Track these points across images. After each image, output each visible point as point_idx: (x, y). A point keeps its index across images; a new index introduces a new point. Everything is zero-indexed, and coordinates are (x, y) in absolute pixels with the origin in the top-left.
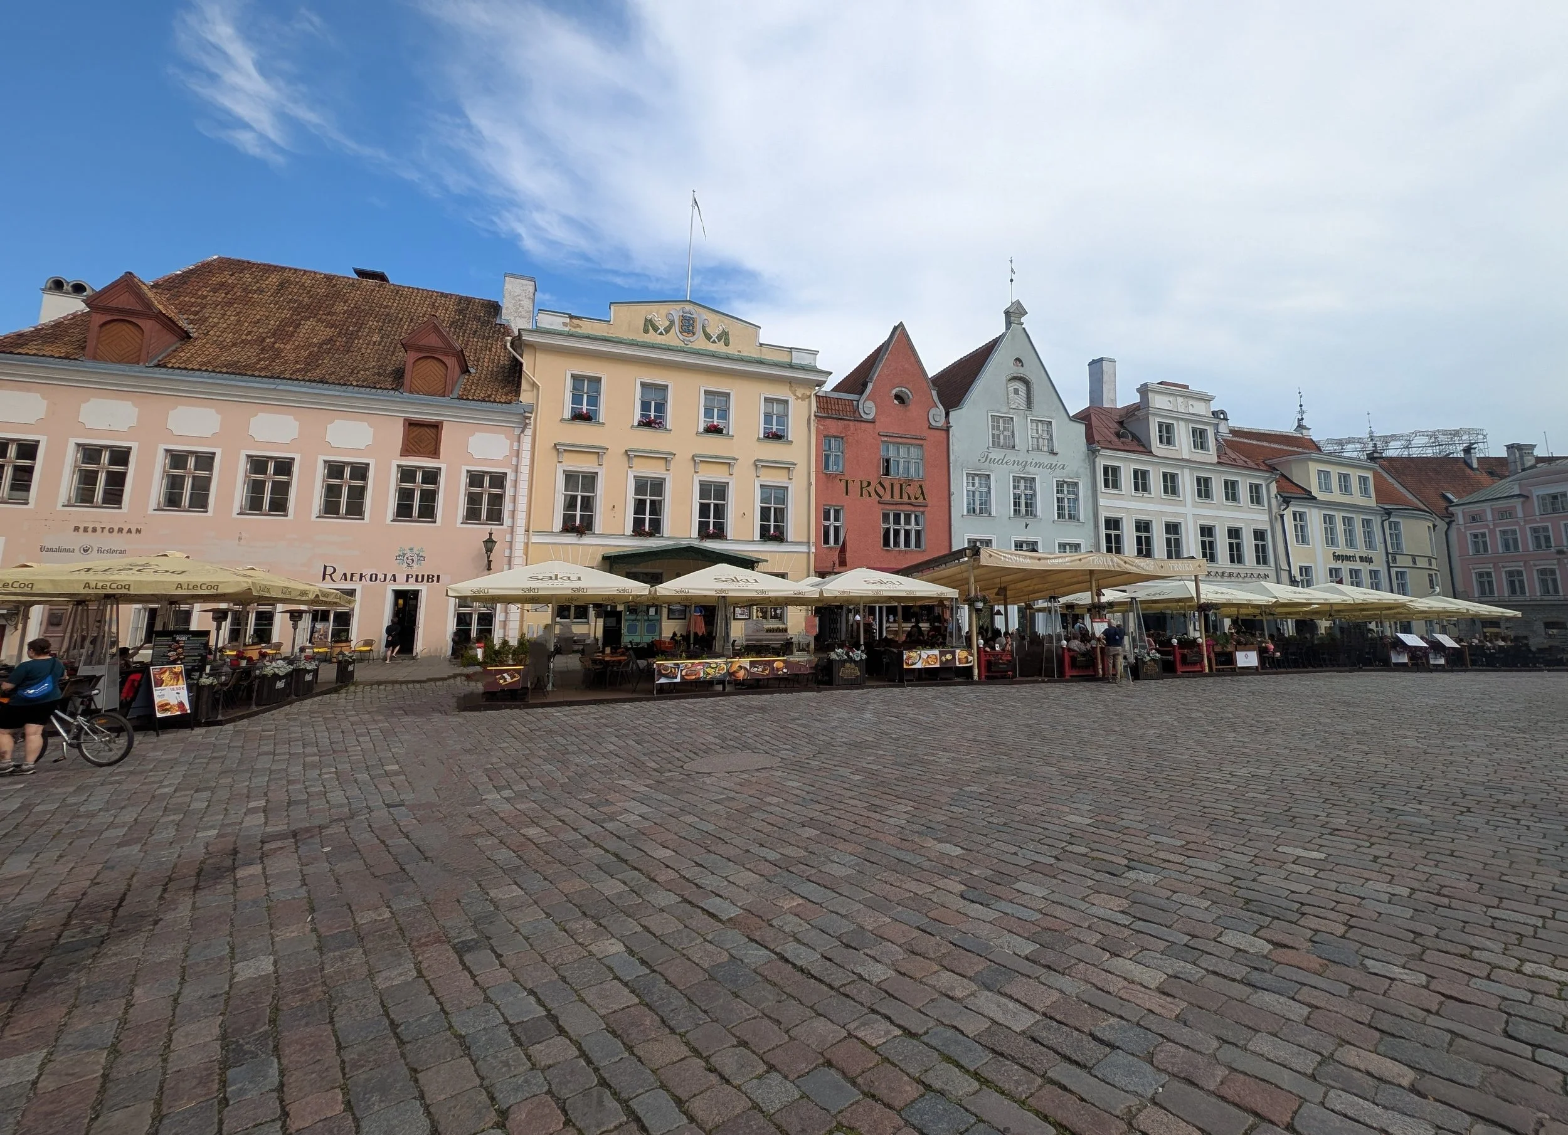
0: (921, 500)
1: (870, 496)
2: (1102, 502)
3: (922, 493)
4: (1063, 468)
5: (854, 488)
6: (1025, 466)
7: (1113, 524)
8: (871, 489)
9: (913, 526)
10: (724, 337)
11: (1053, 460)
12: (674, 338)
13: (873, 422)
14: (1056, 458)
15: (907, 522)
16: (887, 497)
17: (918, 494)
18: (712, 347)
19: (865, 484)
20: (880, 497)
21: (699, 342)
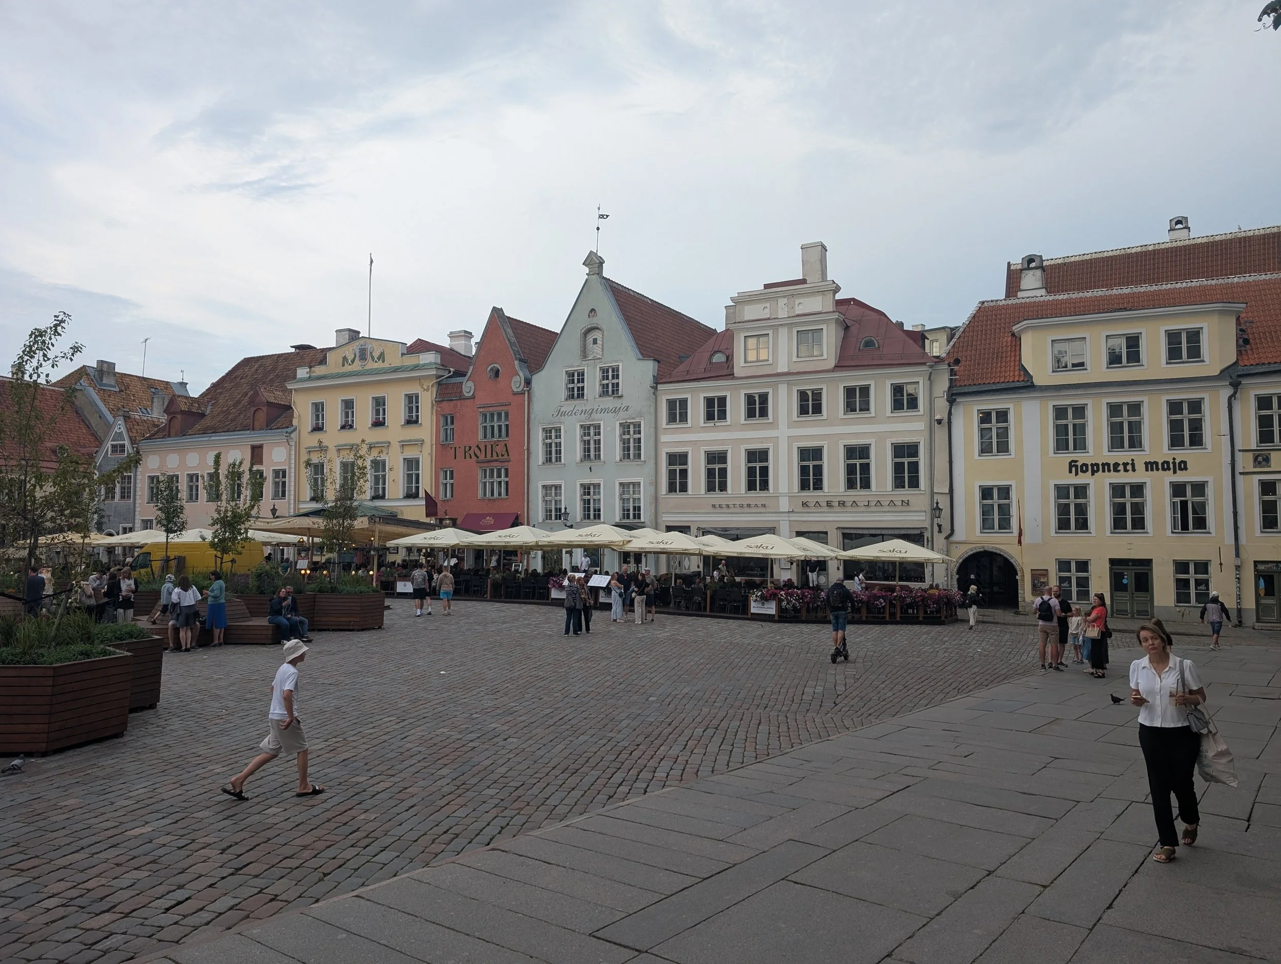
0: (506, 456)
1: (471, 457)
2: (664, 438)
3: (507, 450)
4: (627, 410)
5: (460, 453)
6: (591, 413)
7: (678, 459)
8: (471, 452)
9: (503, 478)
10: (382, 357)
11: (617, 403)
12: (357, 366)
13: (473, 397)
14: (620, 401)
15: (499, 476)
16: (482, 457)
17: (504, 452)
18: (376, 366)
19: (467, 449)
20: (478, 457)
21: (371, 365)
